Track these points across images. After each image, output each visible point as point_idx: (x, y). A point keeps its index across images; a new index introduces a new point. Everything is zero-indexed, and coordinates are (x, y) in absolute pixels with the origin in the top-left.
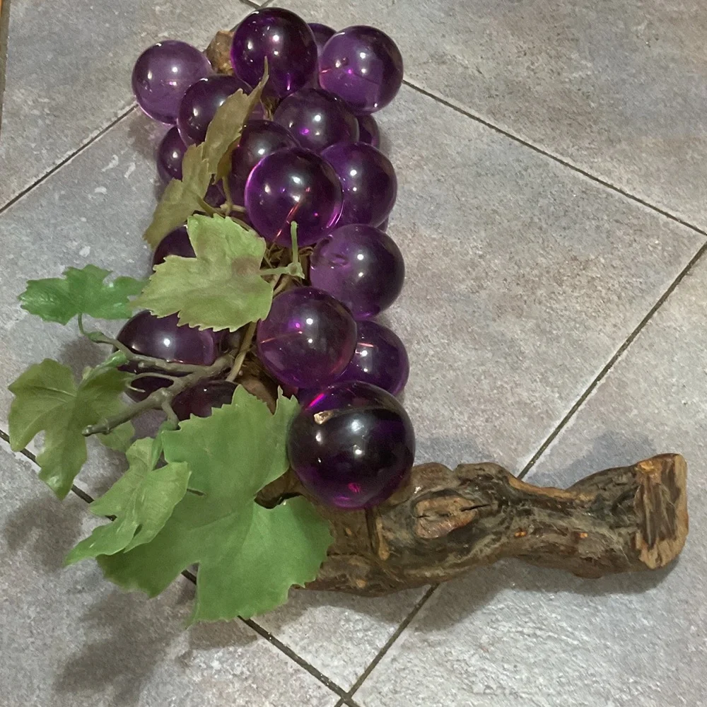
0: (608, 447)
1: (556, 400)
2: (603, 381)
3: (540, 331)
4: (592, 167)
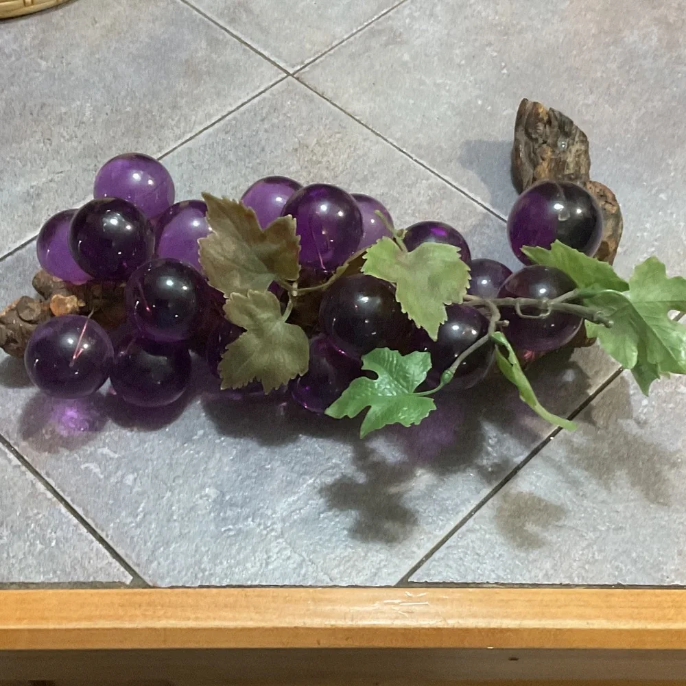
0: (471, 163)
1: (428, 183)
2: (413, 155)
3: (364, 181)
4: (201, 124)
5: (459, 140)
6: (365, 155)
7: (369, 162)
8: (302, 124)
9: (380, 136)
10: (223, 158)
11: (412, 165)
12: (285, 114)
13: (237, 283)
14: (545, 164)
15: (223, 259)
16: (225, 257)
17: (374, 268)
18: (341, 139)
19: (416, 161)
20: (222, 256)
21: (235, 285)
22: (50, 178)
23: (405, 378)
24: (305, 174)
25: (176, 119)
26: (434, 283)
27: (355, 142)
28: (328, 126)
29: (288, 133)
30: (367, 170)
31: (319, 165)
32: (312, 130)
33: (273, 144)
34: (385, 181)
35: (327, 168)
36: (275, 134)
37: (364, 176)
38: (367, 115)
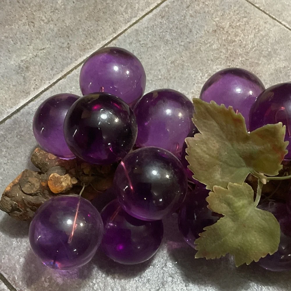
3: (269, 56)
8: (217, 11)
9: (275, 19)
10: (162, 38)
13: (218, 176)
15: (208, 156)
16: (209, 155)
20: (207, 154)
21: (216, 178)
22: (35, 54)
24: (224, 51)
25: (125, 6)
27: (258, 24)
28: (236, 12)
29: (207, 17)
30: (270, 48)
31: (234, 44)
32: (225, 15)
33: (197, 27)
34: (285, 57)
35: (240, 46)
36: (198, 19)
37: (268, 52)
38: (264, 3)
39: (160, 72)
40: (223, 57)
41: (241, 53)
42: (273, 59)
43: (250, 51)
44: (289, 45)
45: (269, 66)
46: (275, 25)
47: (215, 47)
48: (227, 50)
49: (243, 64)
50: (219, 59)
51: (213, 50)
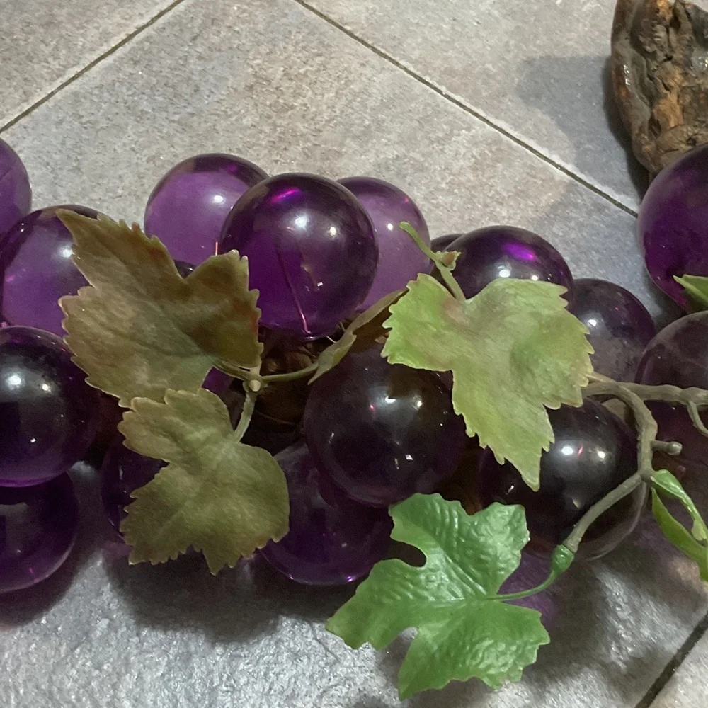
0: (538, 96)
1: (471, 134)
2: (443, 89)
3: (365, 136)
4: (92, 50)
5: (516, 56)
6: (364, 91)
7: (371, 103)
8: (259, 44)
9: (385, 56)
10: (130, 109)
11: (442, 105)
12: (230, 27)
14: (672, 97)
15: (110, 335)
16: (115, 332)
17: (407, 347)
18: (324, 65)
19: (447, 97)
20: (109, 329)
23: (479, 563)
24: (267, 129)
25: (53, 43)
26: (521, 364)
27: (346, 69)
28: (300, 45)
29: (236, 59)
30: (369, 118)
31: (289, 112)
32: (276, 53)
33: (212, 80)
34: (400, 135)
35: (304, 116)
36: (215, 63)
37: (365, 127)
38: (363, 22)
39: (122, 181)
40: (263, 143)
41: (305, 131)
42: (374, 141)
43: (324, 126)
44: (410, 111)
45: (363, 157)
46: (383, 69)
47: (247, 121)
48: (275, 126)
49: (308, 157)
50: (255, 148)
51: (243, 129)
